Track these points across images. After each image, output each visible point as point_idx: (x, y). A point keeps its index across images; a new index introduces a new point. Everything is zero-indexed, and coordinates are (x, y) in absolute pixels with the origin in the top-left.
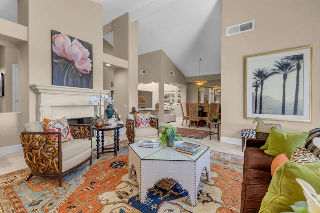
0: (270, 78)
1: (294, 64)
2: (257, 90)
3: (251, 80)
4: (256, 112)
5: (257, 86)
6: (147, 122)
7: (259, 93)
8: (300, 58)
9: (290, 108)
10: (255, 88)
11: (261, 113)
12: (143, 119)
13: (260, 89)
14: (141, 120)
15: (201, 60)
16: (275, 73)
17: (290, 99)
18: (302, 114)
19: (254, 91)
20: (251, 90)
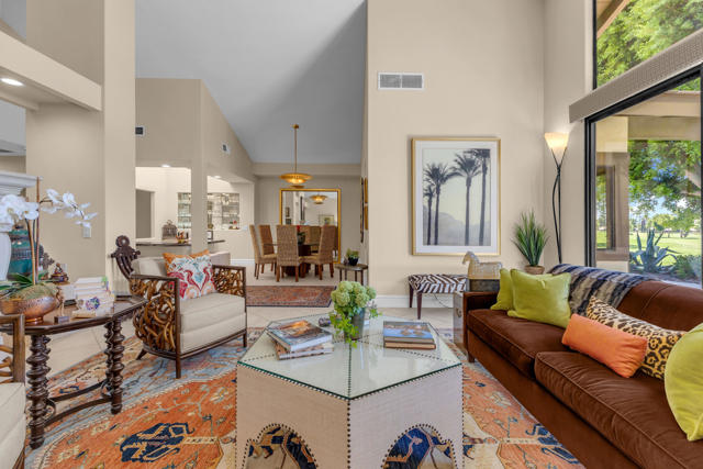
0: (449, 181)
1: (479, 161)
2: (430, 202)
3: (421, 183)
4: (429, 243)
5: (430, 195)
6: (207, 280)
7: (433, 208)
8: (485, 153)
9: (474, 235)
10: (427, 198)
11: (436, 243)
12: (194, 271)
13: (434, 200)
14: (186, 275)
15: (297, 127)
16: (455, 174)
17: (475, 220)
18: (489, 244)
19: (427, 205)
20: (421, 201)
